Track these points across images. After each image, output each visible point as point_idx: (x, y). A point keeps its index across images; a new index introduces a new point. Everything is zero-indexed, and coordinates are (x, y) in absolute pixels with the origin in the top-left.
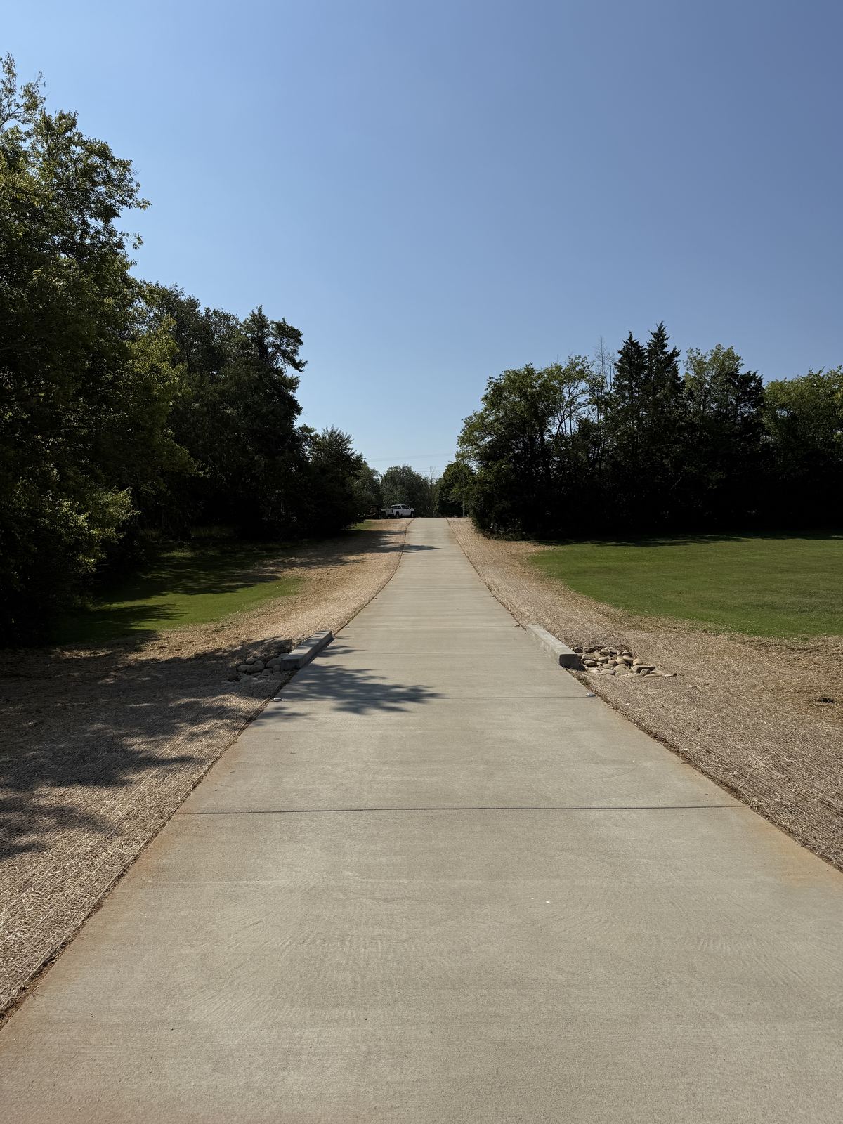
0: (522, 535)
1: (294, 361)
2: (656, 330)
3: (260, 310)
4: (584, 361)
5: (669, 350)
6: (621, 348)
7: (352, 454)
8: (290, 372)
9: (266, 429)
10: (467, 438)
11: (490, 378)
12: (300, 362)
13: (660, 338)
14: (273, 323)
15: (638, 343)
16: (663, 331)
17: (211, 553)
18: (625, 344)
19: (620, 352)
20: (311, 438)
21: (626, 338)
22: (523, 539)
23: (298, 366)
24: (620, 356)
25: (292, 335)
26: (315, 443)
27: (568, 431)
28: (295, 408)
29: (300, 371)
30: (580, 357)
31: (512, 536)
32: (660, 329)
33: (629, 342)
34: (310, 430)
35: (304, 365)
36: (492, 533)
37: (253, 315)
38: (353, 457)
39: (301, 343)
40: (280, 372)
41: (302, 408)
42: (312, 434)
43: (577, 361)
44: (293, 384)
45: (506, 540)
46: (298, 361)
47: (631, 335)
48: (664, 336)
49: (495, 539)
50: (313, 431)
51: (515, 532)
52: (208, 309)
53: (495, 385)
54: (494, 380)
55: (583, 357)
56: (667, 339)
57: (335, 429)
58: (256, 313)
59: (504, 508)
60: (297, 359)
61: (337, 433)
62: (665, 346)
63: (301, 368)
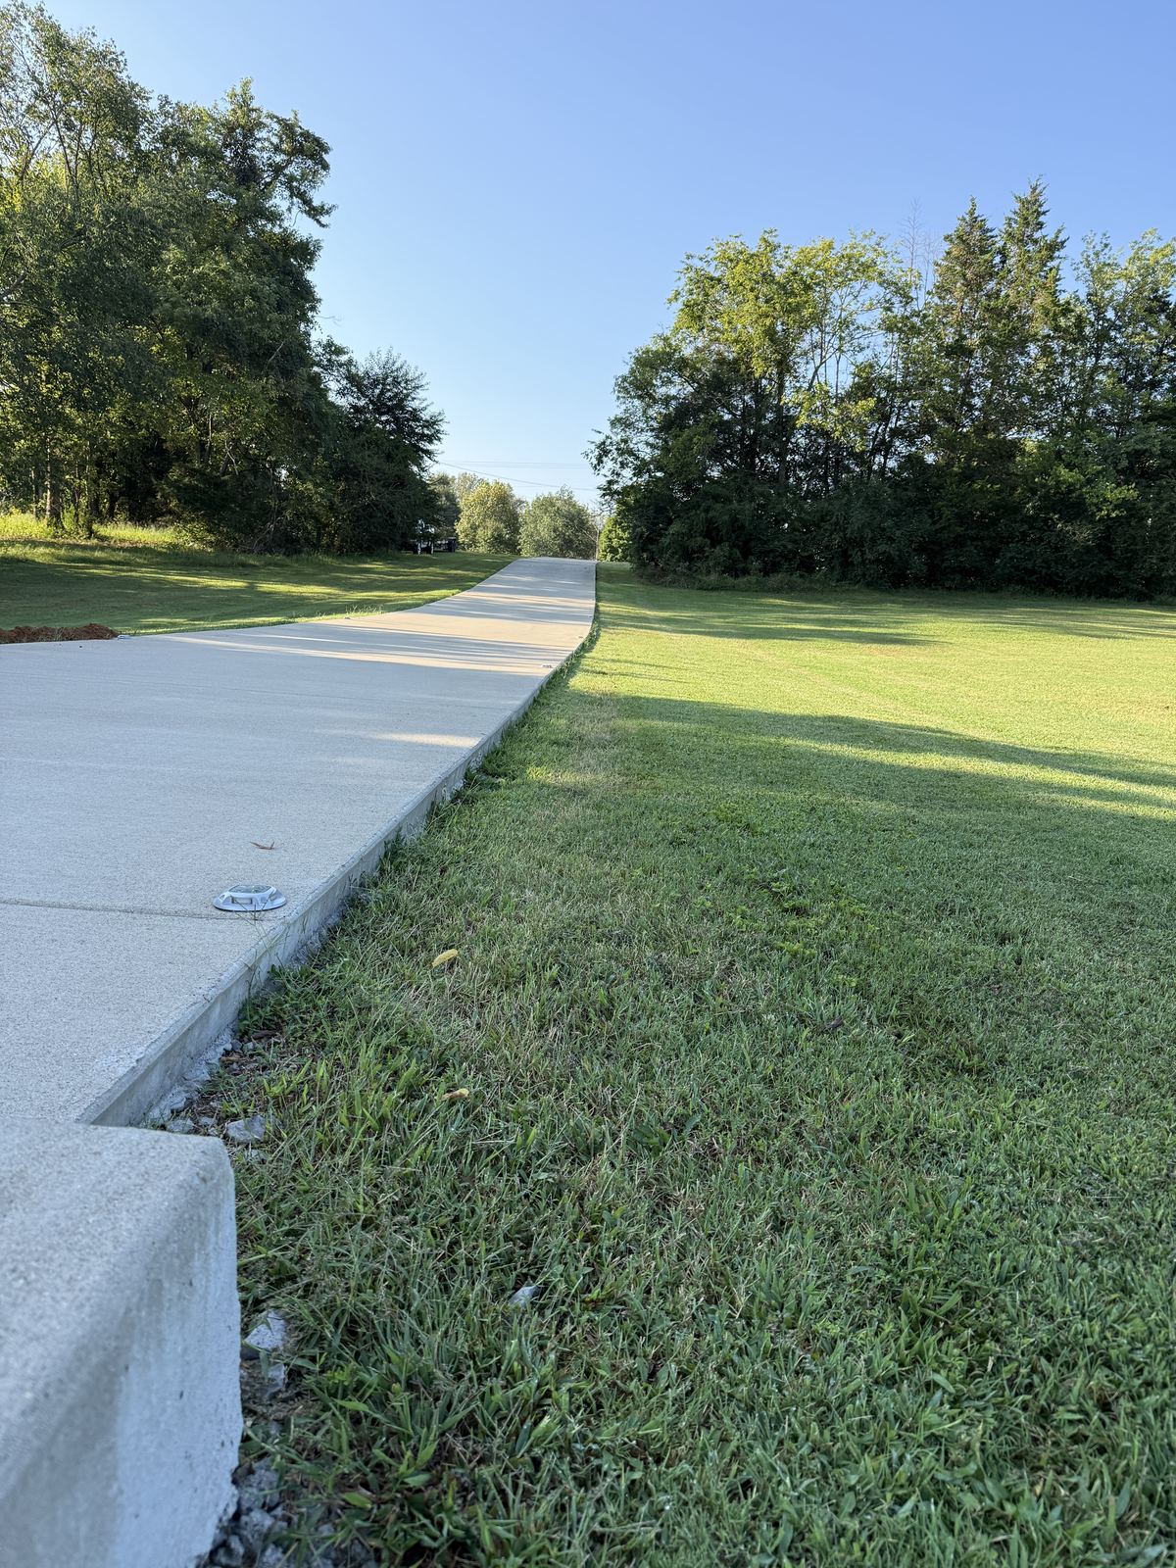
0: (720, 581)
1: (307, 202)
2: (1025, 192)
3: (246, 84)
5: (1048, 233)
6: (952, 230)
7: (421, 410)
8: (300, 226)
9: (234, 323)
10: (639, 383)
11: (688, 257)
12: (322, 206)
13: (1031, 212)
14: (271, 117)
15: (985, 221)
16: (1040, 194)
18: (959, 223)
19: (948, 238)
20: (343, 365)
21: (964, 211)
23: (315, 212)
24: (946, 247)
25: (310, 149)
26: (352, 379)
27: (832, 381)
28: (302, 298)
29: (322, 225)
30: (873, 234)
32: (1034, 189)
33: (968, 218)
34: (339, 351)
35: (328, 212)
36: (661, 572)
37: (233, 97)
38: (424, 415)
39: (326, 167)
40: (274, 217)
41: (322, 300)
42: (343, 358)
43: (864, 242)
44: (306, 252)
46: (316, 203)
47: (974, 204)
48: (1042, 205)
50: (345, 353)
52: (166, 98)
53: (698, 272)
54: (696, 263)
55: (878, 235)
56: (1044, 213)
57: (395, 354)
58: (239, 91)
60: (317, 197)
61: (398, 365)
62: (1040, 225)
63: (324, 219)
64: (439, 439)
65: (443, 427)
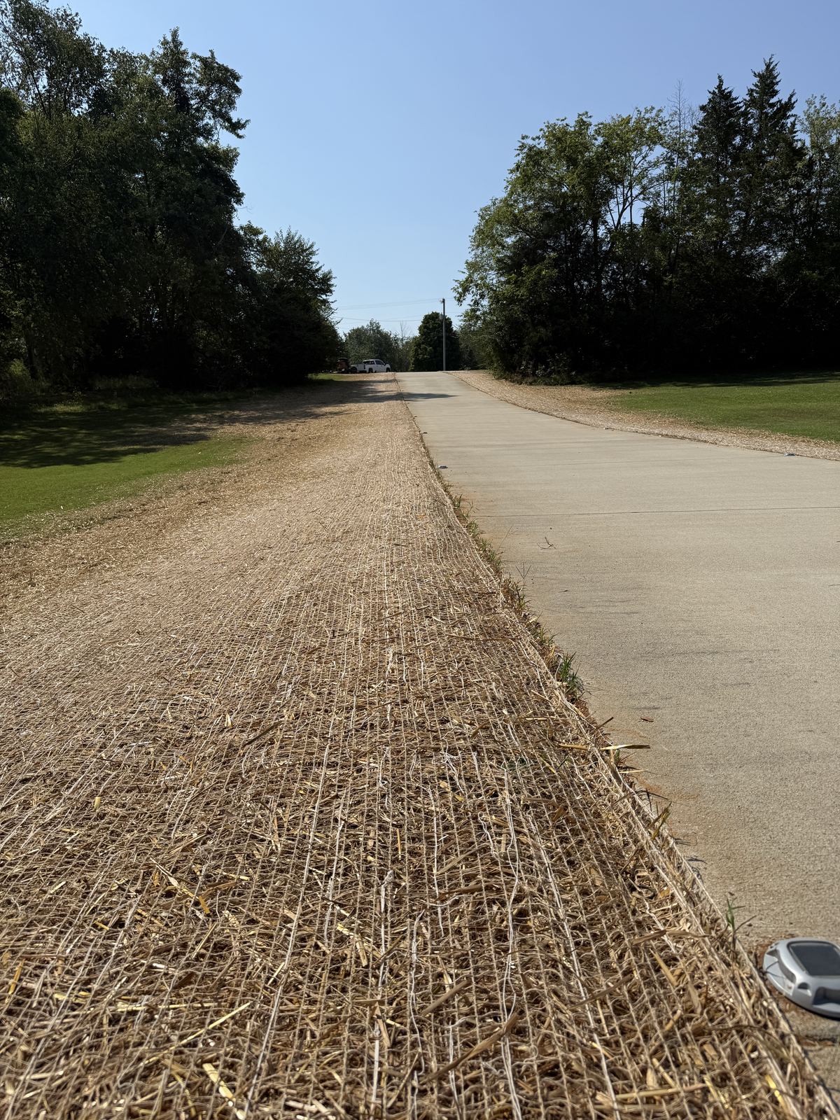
0: (569, 376)
1: (229, 120)
2: (761, 69)
3: (175, 34)
4: (657, 116)
5: (782, 96)
6: (705, 102)
7: (317, 270)
8: (224, 139)
9: (190, 217)
10: (485, 236)
11: (523, 138)
12: (239, 122)
13: (767, 82)
14: (195, 56)
15: (730, 92)
16: (773, 69)
17: (114, 407)
18: (710, 96)
19: (703, 108)
20: (259, 243)
21: (713, 86)
22: (573, 382)
23: (235, 127)
24: (702, 115)
25: (225, 79)
26: (265, 251)
28: (232, 193)
29: (239, 137)
30: (653, 108)
31: (555, 379)
32: (768, 66)
33: (717, 91)
34: (257, 232)
35: (243, 126)
36: (525, 375)
37: (165, 43)
38: (320, 275)
39: (238, 91)
41: (242, 195)
42: (261, 237)
43: (647, 116)
44: (228, 158)
45: (546, 384)
46: (234, 120)
47: (721, 81)
48: (775, 78)
49: (531, 384)
50: (261, 233)
51: (559, 372)
52: (102, 47)
53: (531, 149)
54: (529, 142)
55: (657, 109)
56: (777, 83)
57: (293, 232)
58: (169, 38)
59: (541, 339)
60: (235, 116)
61: (296, 239)
62: (775, 93)
63: (240, 132)
64: (331, 292)
65: (332, 282)
